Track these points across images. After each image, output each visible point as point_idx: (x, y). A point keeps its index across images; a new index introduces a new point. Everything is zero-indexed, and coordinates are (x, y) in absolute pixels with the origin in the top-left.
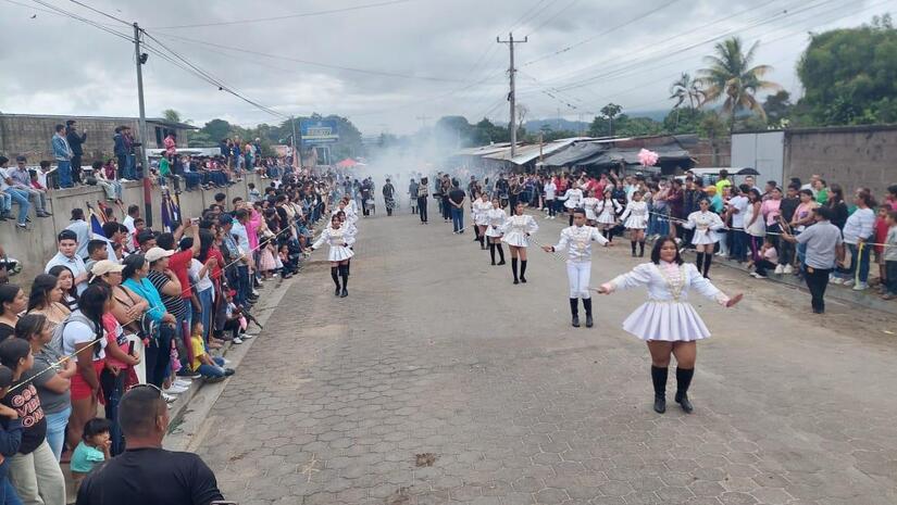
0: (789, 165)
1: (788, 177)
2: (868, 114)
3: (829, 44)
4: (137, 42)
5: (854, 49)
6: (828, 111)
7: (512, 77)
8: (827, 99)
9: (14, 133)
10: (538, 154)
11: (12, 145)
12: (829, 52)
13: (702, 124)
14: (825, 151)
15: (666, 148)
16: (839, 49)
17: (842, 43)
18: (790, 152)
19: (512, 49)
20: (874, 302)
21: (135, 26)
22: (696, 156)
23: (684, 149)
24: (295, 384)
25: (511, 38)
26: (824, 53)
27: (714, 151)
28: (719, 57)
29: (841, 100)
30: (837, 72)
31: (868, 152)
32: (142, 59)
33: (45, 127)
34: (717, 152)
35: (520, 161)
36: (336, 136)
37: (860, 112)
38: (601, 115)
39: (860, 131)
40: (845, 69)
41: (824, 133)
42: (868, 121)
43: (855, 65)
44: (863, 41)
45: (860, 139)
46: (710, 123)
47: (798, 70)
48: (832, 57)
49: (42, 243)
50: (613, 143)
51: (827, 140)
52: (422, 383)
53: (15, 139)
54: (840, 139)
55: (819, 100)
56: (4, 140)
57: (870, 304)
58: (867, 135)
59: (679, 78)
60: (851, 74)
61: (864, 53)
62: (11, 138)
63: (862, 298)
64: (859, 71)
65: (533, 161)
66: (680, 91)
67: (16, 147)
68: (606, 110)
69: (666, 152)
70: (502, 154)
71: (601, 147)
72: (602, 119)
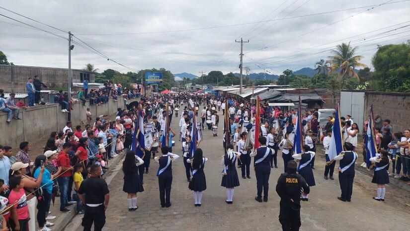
0: (367, 108)
1: (366, 113)
2: (405, 85)
3: (387, 51)
4: (70, 40)
5: (398, 54)
6: (386, 82)
7: (241, 57)
8: (386, 77)
9: (17, 74)
10: (252, 93)
11: (16, 79)
12: (387, 55)
13: (329, 82)
14: (384, 103)
15: (310, 94)
16: (391, 54)
17: (393, 51)
18: (367, 102)
19: (242, 45)
20: (403, 186)
21: (69, 33)
22: (325, 99)
23: (319, 95)
24: (117, 219)
25: (242, 40)
26: (384, 55)
27: (333, 97)
28: (338, 51)
29: (392, 78)
30: (390, 65)
31: (404, 105)
32: (71, 48)
33: (31, 72)
34: (335, 98)
35: (244, 96)
36: (161, 80)
37: (401, 84)
38: (283, 74)
39: (400, 95)
40: (394, 63)
41: (383, 95)
42: (405, 89)
43: (399, 62)
44: (403, 51)
45: (400, 99)
46: (333, 81)
47: (373, 61)
48: (388, 57)
49: (16, 132)
50: (286, 91)
51: (385, 98)
52: (178, 223)
53: (17, 77)
54: (390, 98)
55: (382, 77)
56: (12, 77)
57: (402, 186)
58: (403, 97)
59: (319, 61)
60: (397, 66)
61: (403, 57)
62: (15, 76)
63: (398, 183)
64: (401, 65)
65: (250, 96)
66: (319, 66)
67: (17, 80)
68: (285, 72)
69: (311, 96)
70: (235, 91)
71: (280, 92)
72: (283, 76)
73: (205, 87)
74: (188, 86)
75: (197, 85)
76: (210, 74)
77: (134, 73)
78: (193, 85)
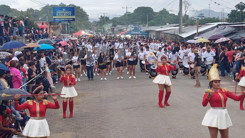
10: (196, 32)
35: (184, 36)
36: (74, 17)
38: (235, 9)
65: (194, 35)
68: (238, 6)
70: (173, 30)
71: (234, 29)
72: (236, 11)
73: (131, 27)
74: (107, 27)
75: (118, 26)
76: (136, 11)
77: (36, 10)
78: (113, 25)
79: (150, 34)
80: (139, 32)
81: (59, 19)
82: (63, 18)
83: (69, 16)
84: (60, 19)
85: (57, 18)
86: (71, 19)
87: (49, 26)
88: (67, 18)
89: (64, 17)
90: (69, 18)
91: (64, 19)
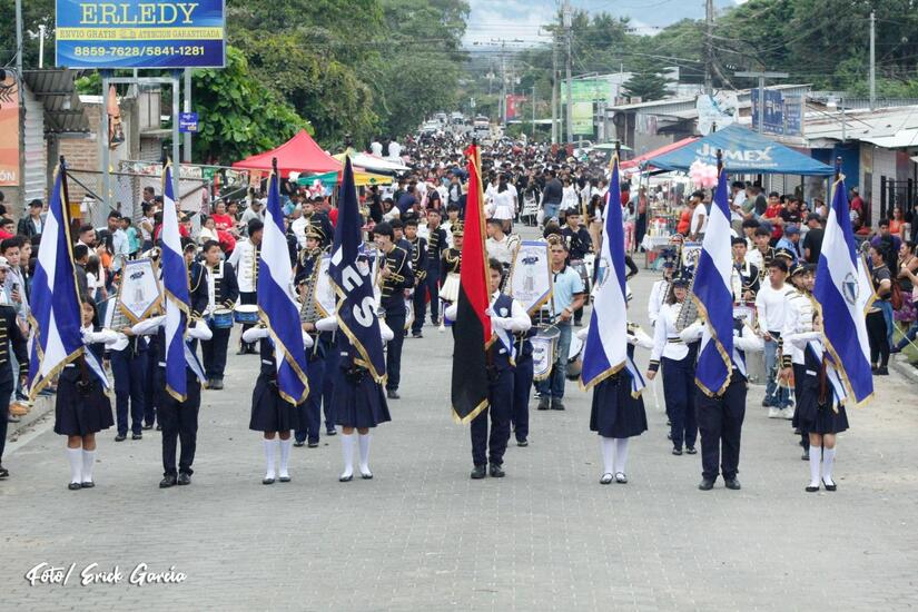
79: (863, 169)
80: (763, 155)
81: (102, 51)
82: (132, 44)
83: (178, 23)
84: (107, 45)
85: (82, 44)
86: (196, 51)
87: (15, 105)
88: (162, 44)
89: (139, 34)
90: (177, 44)
91: (140, 44)
